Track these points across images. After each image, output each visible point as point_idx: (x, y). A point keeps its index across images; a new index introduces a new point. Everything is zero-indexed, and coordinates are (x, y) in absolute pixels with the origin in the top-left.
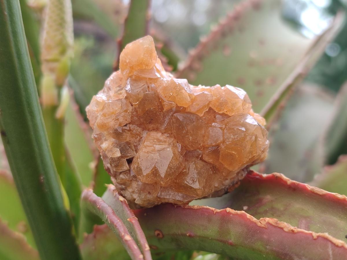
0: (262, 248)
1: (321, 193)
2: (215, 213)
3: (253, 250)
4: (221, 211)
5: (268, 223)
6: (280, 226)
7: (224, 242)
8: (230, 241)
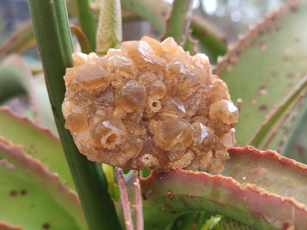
0: (242, 208)
1: (304, 168)
2: (209, 178)
3: (236, 209)
4: (214, 177)
5: (248, 188)
6: (257, 190)
7: (216, 202)
8: (220, 202)
